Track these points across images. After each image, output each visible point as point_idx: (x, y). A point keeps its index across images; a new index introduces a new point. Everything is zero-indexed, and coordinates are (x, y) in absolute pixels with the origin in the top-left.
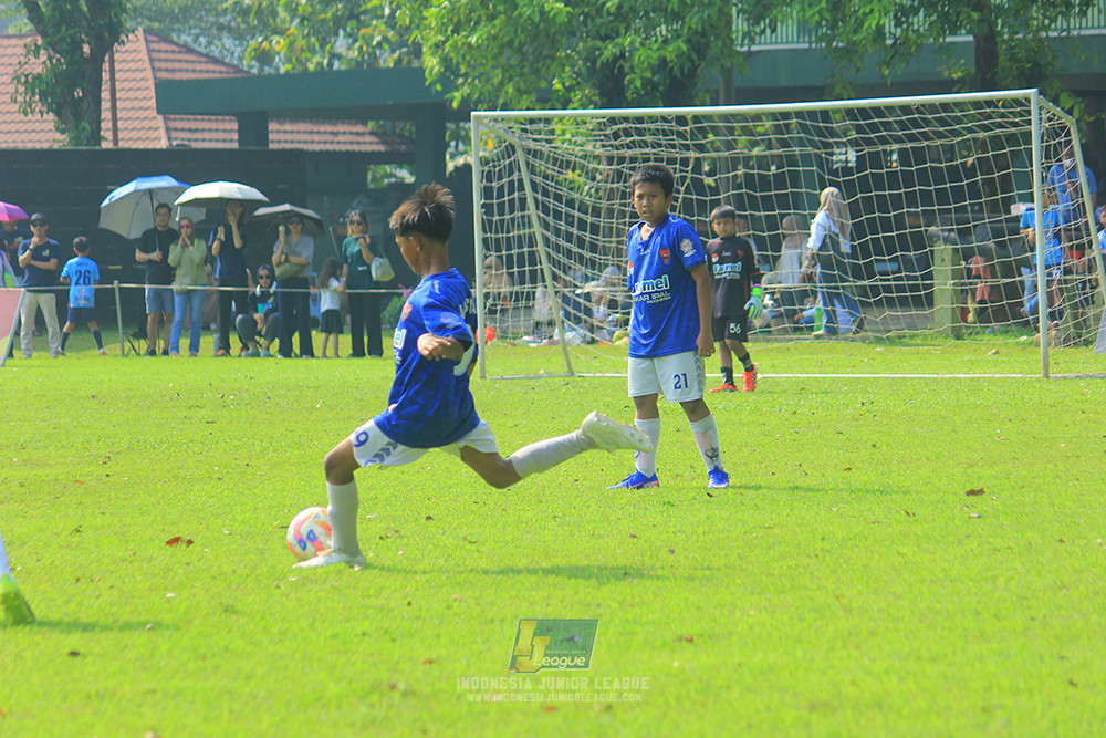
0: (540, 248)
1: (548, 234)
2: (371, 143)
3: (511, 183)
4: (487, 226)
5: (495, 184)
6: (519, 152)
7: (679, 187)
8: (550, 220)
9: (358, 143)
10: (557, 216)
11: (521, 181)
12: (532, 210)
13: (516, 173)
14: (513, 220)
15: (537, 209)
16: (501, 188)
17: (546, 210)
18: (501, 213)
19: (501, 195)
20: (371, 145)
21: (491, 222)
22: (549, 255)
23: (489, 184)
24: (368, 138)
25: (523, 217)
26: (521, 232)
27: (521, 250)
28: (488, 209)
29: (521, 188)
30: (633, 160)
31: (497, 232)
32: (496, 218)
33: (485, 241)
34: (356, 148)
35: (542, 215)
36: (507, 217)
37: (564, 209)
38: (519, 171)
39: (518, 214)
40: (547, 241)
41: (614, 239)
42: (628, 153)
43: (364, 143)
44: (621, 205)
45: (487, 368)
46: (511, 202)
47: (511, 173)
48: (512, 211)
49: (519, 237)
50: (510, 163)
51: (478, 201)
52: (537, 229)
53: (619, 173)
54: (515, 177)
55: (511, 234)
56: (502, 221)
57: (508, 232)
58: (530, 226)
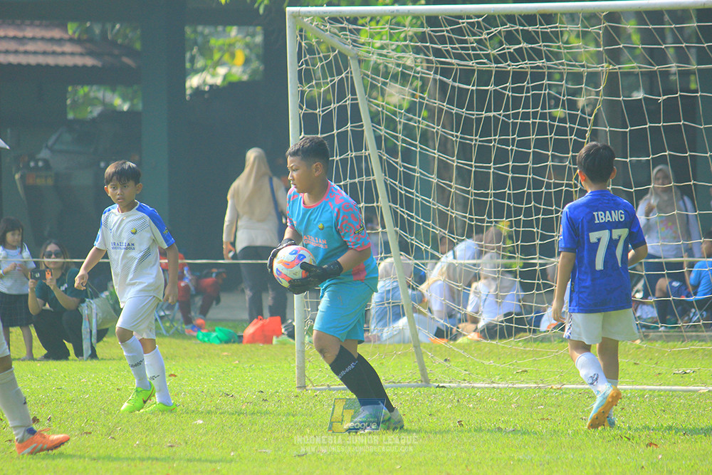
2: (72, 54)
3: (342, 109)
5: (319, 111)
6: (353, 65)
9: (54, 53)
11: (356, 108)
13: (350, 97)
16: (328, 117)
20: (72, 57)
23: (311, 110)
24: (68, 48)
30: (519, 76)
34: (51, 61)
38: (354, 93)
42: (511, 67)
43: (63, 54)
47: (341, 96)
50: (341, 81)
54: (348, 101)
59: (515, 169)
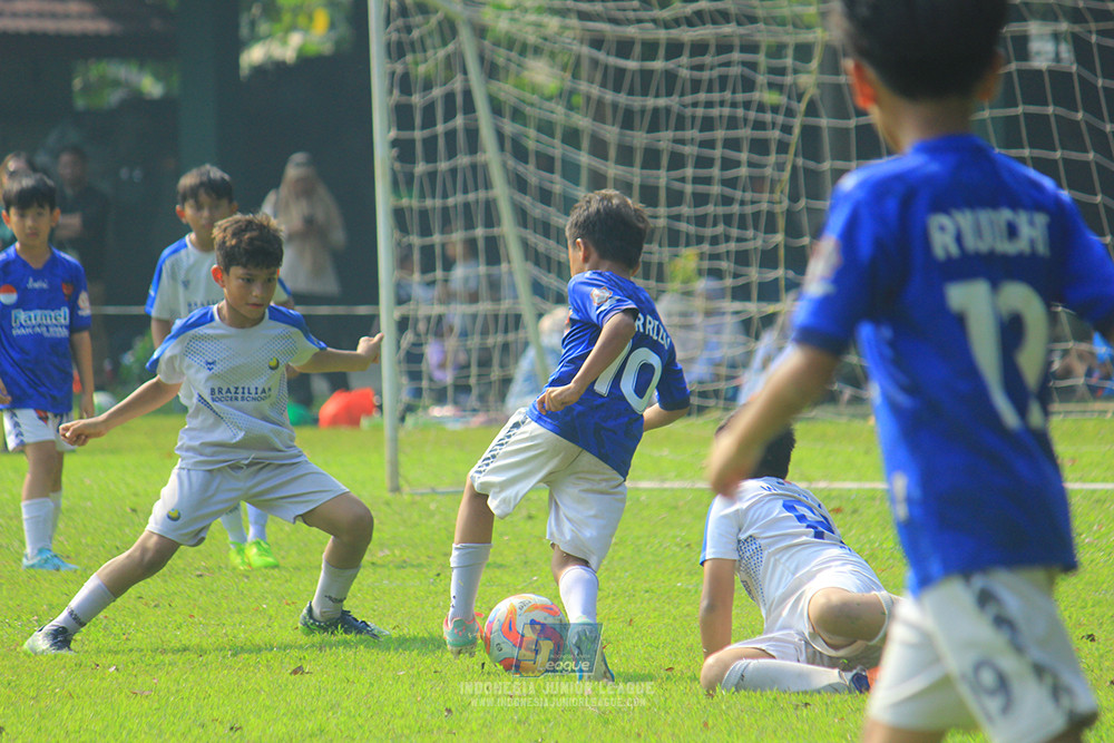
0: (508, 229)
1: (527, 201)
3: (449, 98)
4: (401, 183)
5: (417, 99)
7: (794, 104)
8: (532, 173)
10: (546, 163)
11: (468, 94)
12: (490, 154)
13: (459, 78)
14: (453, 171)
15: (502, 147)
16: (429, 110)
17: (520, 153)
18: (431, 156)
19: (429, 121)
21: (410, 178)
22: (525, 244)
23: (404, 99)
25: (474, 167)
26: (471, 197)
27: (470, 234)
28: (404, 150)
29: (469, 107)
30: (700, 49)
31: (422, 196)
32: (420, 168)
33: (399, 216)
35: (511, 163)
36: (443, 166)
37: (558, 149)
38: (465, 72)
39: (463, 160)
40: (522, 217)
41: (662, 210)
42: (689, 35)
44: (676, 141)
45: (401, 471)
46: (451, 135)
47: (448, 78)
48: (452, 154)
49: (467, 205)
50: (447, 57)
51: (382, 133)
52: (501, 191)
53: (671, 77)
54: (457, 85)
55: (451, 201)
56: (432, 175)
57: (445, 196)
58: (488, 185)
59: (696, 180)
